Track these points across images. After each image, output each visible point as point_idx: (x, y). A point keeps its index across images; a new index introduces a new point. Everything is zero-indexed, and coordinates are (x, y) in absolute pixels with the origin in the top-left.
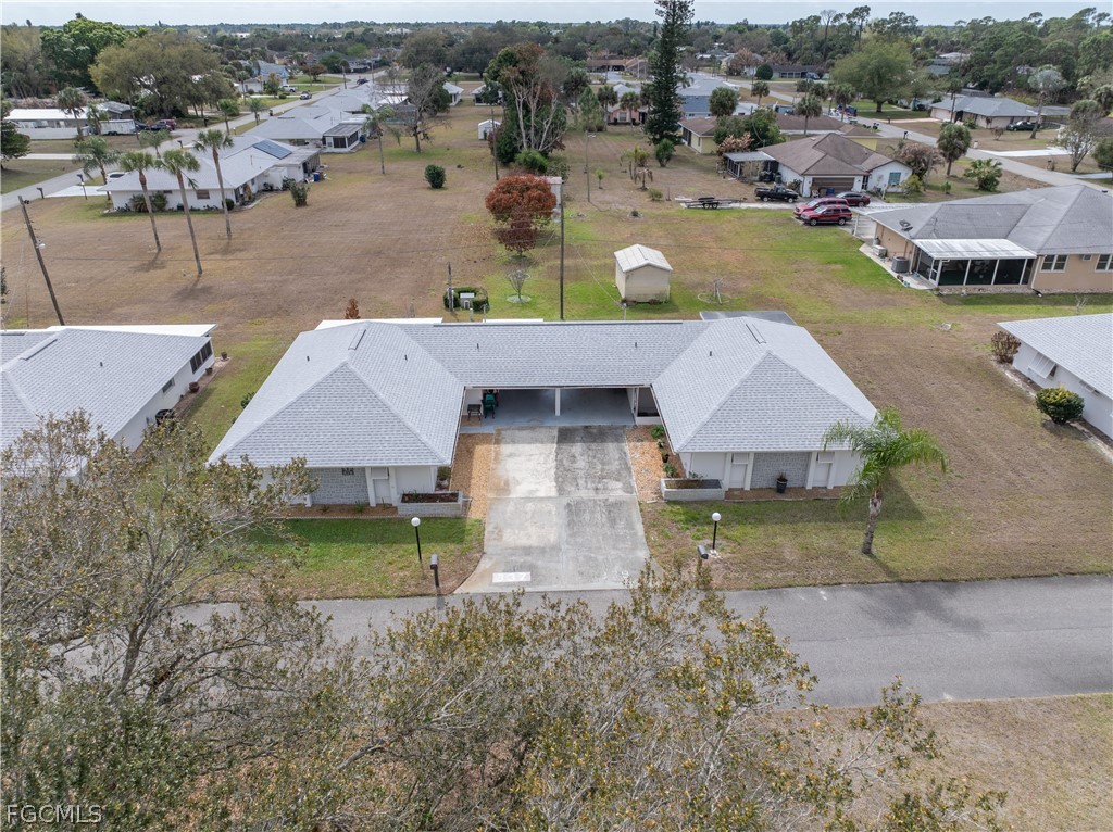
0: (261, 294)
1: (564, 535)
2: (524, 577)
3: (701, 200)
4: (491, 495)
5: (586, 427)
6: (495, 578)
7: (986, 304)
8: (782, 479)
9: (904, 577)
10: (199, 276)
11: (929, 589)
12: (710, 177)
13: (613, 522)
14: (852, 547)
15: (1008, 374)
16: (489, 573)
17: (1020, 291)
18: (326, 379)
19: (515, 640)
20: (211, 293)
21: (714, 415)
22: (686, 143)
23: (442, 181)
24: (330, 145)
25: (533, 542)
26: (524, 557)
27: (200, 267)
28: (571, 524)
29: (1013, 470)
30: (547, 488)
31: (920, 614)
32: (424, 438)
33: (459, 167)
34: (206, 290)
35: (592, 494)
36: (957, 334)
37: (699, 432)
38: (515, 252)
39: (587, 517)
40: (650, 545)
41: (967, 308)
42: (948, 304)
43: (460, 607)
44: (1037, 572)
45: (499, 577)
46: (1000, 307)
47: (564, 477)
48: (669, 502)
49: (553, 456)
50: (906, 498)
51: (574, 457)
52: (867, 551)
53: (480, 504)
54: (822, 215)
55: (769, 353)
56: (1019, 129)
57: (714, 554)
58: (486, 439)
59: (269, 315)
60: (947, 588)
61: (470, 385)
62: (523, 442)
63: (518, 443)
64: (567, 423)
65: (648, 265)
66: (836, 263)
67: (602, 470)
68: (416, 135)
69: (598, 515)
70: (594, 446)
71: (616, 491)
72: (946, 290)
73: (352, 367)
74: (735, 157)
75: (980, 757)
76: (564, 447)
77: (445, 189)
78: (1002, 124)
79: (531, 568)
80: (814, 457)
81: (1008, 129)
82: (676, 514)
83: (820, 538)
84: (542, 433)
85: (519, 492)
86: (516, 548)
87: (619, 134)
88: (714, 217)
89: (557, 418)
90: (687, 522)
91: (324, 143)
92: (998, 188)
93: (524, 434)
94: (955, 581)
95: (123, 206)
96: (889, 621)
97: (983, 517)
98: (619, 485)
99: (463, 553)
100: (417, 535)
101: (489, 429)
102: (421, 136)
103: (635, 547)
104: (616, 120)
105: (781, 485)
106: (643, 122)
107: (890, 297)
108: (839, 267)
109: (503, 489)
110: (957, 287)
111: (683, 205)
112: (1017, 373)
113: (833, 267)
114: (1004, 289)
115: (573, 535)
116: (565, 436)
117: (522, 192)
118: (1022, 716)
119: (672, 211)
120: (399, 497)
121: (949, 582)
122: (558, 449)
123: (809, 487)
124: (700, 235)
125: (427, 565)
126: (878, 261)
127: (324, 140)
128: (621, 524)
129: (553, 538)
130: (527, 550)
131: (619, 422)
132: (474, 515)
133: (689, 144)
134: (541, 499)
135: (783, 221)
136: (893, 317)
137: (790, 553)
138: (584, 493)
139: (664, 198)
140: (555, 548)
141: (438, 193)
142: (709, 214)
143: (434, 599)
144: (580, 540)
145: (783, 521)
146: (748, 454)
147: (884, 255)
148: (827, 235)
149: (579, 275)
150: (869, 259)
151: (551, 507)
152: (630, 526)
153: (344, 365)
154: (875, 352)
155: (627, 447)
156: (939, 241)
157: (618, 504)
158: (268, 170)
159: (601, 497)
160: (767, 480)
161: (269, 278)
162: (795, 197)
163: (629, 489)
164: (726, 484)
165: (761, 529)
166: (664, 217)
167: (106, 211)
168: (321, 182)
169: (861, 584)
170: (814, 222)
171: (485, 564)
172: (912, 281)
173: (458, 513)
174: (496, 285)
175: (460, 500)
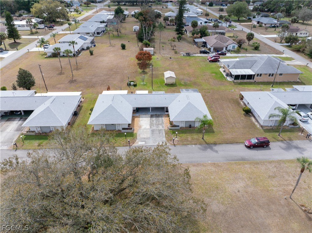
0: (88, 82)
1: (151, 136)
2: (144, 143)
3: (187, 54)
4: (138, 128)
5: (156, 114)
6: (139, 143)
7: (243, 84)
8: (190, 125)
9: (208, 143)
10: (73, 77)
11: (211, 145)
12: (190, 45)
13: (160, 133)
14: (200, 138)
15: (241, 102)
16: (138, 142)
17: (252, 81)
18: (108, 107)
19: (142, 151)
20: (77, 81)
21: (178, 114)
22: (186, 33)
23: (125, 47)
24: (96, 34)
25: (145, 137)
26: (144, 140)
27: (72, 74)
28: (152, 133)
29: (234, 124)
30: (148, 127)
31: (209, 149)
32: (126, 119)
33: (129, 42)
34: (75, 81)
35: (156, 128)
36: (234, 92)
37: (175, 117)
38: (142, 70)
39: (155, 132)
40: (166, 137)
41: (239, 85)
42: (235, 84)
43: (134, 148)
44: (232, 142)
45: (140, 143)
46: (246, 85)
47: (151, 124)
48: (170, 129)
49: (149, 120)
50: (213, 129)
51: (153, 120)
52: (203, 139)
53: (136, 129)
54: (213, 60)
55: (189, 102)
56: (273, 27)
57: (176, 139)
58: (137, 117)
59: (90, 87)
60: (215, 145)
61: (134, 107)
62: (144, 118)
63: (143, 118)
64: (152, 114)
65: (171, 77)
66: (213, 73)
67: (158, 123)
68: (117, 32)
69: (157, 132)
70: (157, 118)
71: (161, 127)
72: (236, 81)
73: (112, 105)
74: (196, 40)
75: (211, 170)
76: (152, 118)
77: (126, 49)
78: (269, 26)
79: (145, 141)
80: (196, 122)
81: (270, 27)
82: (171, 132)
83: (195, 136)
84: (147, 116)
85: (143, 127)
86: (143, 138)
87: (169, 29)
88: (189, 59)
89: (150, 113)
90: (173, 133)
91: (94, 34)
92: (259, 49)
93: (144, 116)
94: (217, 144)
95: (50, 55)
96: (203, 150)
97: (225, 132)
98: (161, 126)
99: (133, 139)
100: (126, 136)
101: (137, 115)
102: (119, 32)
103: (163, 138)
104: (169, 24)
105: (190, 126)
106: (176, 25)
107: (223, 82)
108: (214, 74)
109: (140, 127)
110: (238, 80)
111: (182, 55)
112: (243, 102)
113: (213, 74)
114: (248, 81)
115: (152, 136)
116: (152, 116)
117: (144, 55)
118: (220, 165)
119: (179, 57)
120: (122, 129)
121: (215, 144)
122: (150, 119)
123: (195, 127)
124: (185, 64)
125: (128, 141)
126: (223, 73)
127: (94, 33)
128: (161, 134)
129: (149, 136)
130: (144, 138)
131: (162, 113)
132: (135, 132)
133: (187, 33)
134: (147, 129)
135: (204, 60)
136: (223, 88)
137: (190, 139)
138: (155, 128)
139: (178, 52)
140: (149, 138)
141: (124, 51)
142: (188, 58)
143: (129, 147)
144: (154, 136)
145: (189, 133)
146: (184, 121)
147: (224, 71)
148: (214, 65)
149: (157, 77)
150: (221, 72)
151: (149, 130)
152: (163, 134)
153: (111, 104)
154: (216, 97)
155: (163, 118)
156: (235, 70)
157: (161, 130)
158: (83, 45)
159: (158, 128)
160: (188, 125)
161: (88, 77)
162: (209, 53)
163: (163, 127)
164: (180, 126)
165: (185, 134)
166: (177, 58)
167: (46, 56)
168: (95, 47)
169: (200, 144)
170: (211, 61)
171: (137, 141)
172: (229, 79)
173: (132, 132)
174: (138, 79)
175: (133, 129)
